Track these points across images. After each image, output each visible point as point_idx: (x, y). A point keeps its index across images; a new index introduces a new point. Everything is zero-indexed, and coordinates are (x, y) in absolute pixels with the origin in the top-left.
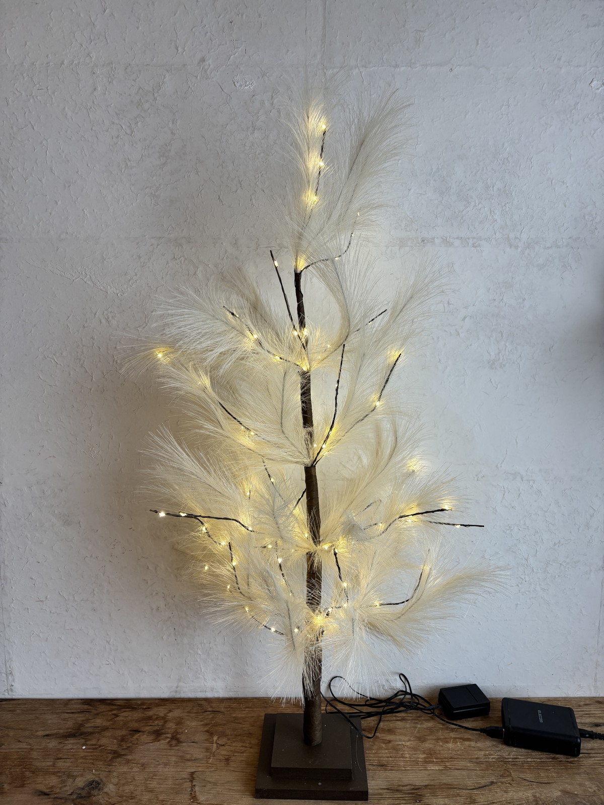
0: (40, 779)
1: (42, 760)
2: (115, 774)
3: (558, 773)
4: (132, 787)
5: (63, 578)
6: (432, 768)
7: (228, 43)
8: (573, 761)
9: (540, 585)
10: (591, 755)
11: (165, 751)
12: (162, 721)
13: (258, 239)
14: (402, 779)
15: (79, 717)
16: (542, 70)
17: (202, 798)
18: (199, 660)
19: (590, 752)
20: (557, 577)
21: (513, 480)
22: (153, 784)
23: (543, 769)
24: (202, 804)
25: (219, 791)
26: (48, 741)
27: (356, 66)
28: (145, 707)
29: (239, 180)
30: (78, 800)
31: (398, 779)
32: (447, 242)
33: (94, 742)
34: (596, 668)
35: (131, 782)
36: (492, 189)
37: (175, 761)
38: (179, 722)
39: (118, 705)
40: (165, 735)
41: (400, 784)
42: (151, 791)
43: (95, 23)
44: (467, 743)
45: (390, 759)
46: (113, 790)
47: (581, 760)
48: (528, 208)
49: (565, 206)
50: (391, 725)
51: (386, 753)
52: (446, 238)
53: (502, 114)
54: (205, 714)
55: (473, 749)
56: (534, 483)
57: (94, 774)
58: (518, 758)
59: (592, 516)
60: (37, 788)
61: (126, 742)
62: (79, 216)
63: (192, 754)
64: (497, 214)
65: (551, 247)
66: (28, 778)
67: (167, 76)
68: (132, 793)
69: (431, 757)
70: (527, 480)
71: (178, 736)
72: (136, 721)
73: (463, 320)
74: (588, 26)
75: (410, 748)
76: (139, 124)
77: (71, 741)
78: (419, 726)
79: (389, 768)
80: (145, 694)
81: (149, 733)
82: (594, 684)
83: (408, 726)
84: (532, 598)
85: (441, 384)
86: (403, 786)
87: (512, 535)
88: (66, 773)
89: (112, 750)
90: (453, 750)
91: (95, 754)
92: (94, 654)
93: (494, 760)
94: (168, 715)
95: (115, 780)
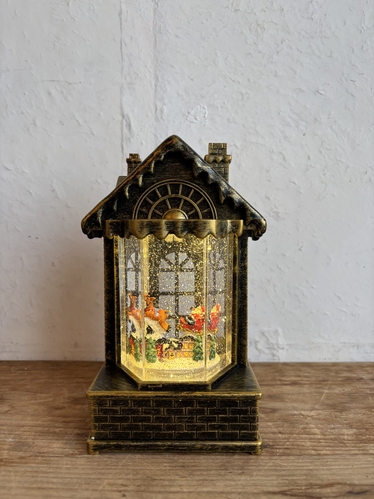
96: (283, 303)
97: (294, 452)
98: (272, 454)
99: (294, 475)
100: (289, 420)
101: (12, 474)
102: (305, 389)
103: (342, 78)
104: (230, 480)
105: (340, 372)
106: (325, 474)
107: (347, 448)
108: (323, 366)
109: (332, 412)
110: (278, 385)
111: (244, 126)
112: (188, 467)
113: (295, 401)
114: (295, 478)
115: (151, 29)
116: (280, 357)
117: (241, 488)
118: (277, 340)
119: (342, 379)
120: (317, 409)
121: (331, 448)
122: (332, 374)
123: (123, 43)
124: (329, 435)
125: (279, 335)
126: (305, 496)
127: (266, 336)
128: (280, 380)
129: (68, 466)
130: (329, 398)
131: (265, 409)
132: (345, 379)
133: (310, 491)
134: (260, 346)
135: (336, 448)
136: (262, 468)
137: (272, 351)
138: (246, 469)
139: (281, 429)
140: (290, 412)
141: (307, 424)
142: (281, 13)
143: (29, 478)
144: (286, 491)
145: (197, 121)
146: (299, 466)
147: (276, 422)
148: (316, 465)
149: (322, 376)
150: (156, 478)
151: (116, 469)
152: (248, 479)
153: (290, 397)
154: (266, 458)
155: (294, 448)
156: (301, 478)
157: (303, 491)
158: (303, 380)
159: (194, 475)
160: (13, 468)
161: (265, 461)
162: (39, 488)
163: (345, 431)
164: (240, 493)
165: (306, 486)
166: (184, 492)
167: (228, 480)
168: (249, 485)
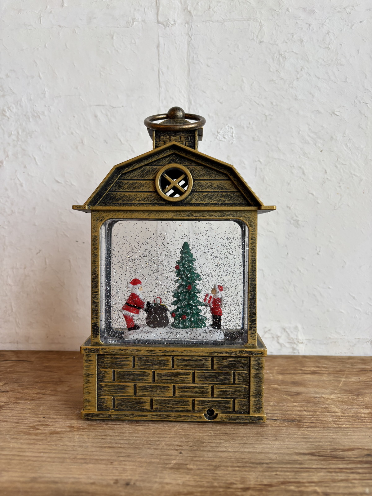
14: (338, 440)
31: (329, 440)
41: (335, 447)
45: (305, 413)
75: (339, 401)
78: (343, 379)
79: (307, 424)
83: (325, 379)
86: (344, 450)
96: (303, 301)
97: (318, 425)
98: (300, 426)
99: (320, 442)
100: (313, 402)
101: (85, 437)
102: (325, 378)
103: (355, 101)
104: (266, 444)
105: (355, 364)
106: (347, 442)
107: (364, 424)
108: (340, 359)
109: (350, 396)
110: (299, 373)
111: (267, 144)
112: (230, 434)
113: (316, 387)
114: (321, 444)
115: (186, 60)
116: (300, 351)
117: (277, 450)
118: (297, 336)
119: (357, 370)
120: (336, 394)
121: (350, 423)
122: (348, 366)
123: (160, 72)
124: (348, 413)
125: (298, 331)
126: (331, 457)
127: (287, 332)
128: (301, 370)
129: (130, 432)
130: (346, 385)
131: (290, 393)
132: (360, 370)
133: (335, 453)
134: (281, 341)
135: (354, 423)
136: (292, 436)
137: (293, 345)
138: (279, 437)
139: (306, 408)
140: (312, 395)
141: (328, 404)
142: (301, 44)
143: (100, 440)
144: (314, 453)
145: (225, 140)
146: (323, 436)
147: (301, 402)
148: (338, 435)
149: (339, 367)
150: (205, 441)
151: (170, 434)
152: (282, 443)
153: (311, 383)
154: (295, 429)
155: (319, 423)
156: (327, 444)
157: (329, 453)
158: (322, 370)
159: (235, 440)
160: (84, 432)
161: (294, 431)
162: (110, 447)
163: (362, 411)
164: (276, 453)
165: (330, 449)
166: (229, 452)
167: (264, 444)
168: (282, 448)
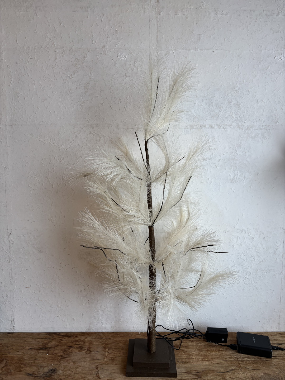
0: (28, 368)
1: (29, 360)
2: (62, 366)
3: (262, 365)
4: (70, 372)
5: (38, 277)
6: (206, 363)
7: (115, 39)
8: (269, 360)
9: (254, 280)
10: (277, 357)
11: (84, 356)
12: (83, 342)
13: (128, 125)
15: (45, 341)
16: (253, 52)
17: (102, 376)
18: (99, 315)
19: (276, 356)
20: (261, 276)
21: (241, 233)
22: (80, 370)
23: (255, 363)
24: (102, 379)
25: (109, 373)
26: (31, 351)
27: (172, 50)
28: (75, 336)
29: (119, 99)
30: (46, 377)
32: (211, 127)
33: (52, 352)
34: (279, 319)
35: (69, 369)
36: (231, 104)
37: (89, 360)
38: (91, 343)
39: (62, 335)
40: (84, 349)
42: (79, 373)
43: (56, 30)
44: (221, 352)
46: (61, 373)
47: (273, 359)
48: (247, 112)
49: (264, 111)
50: (187, 344)
51: (184, 357)
52: (211, 125)
53: (236, 71)
54: (102, 339)
55: (224, 355)
56: (251, 234)
57: (52, 366)
58: (244, 359)
59: (277, 249)
60: (27, 372)
61: (67, 352)
62: (48, 114)
63: (97, 357)
64: (234, 114)
65: (258, 129)
66: (22, 367)
67: (88, 53)
68: (70, 374)
69: (205, 358)
70: (248, 233)
71: (90, 349)
72: (71, 342)
73: (219, 161)
74: (273, 33)
76: (75, 74)
77: (42, 351)
80: (74, 330)
81: (77, 347)
82: (278, 326)
84: (250, 286)
85: (209, 189)
87: (241, 257)
88: (40, 365)
89: (60, 355)
90: (215, 355)
91: (53, 357)
92: (51, 312)
93: (233, 360)
94: (85, 340)
95: (62, 369)
